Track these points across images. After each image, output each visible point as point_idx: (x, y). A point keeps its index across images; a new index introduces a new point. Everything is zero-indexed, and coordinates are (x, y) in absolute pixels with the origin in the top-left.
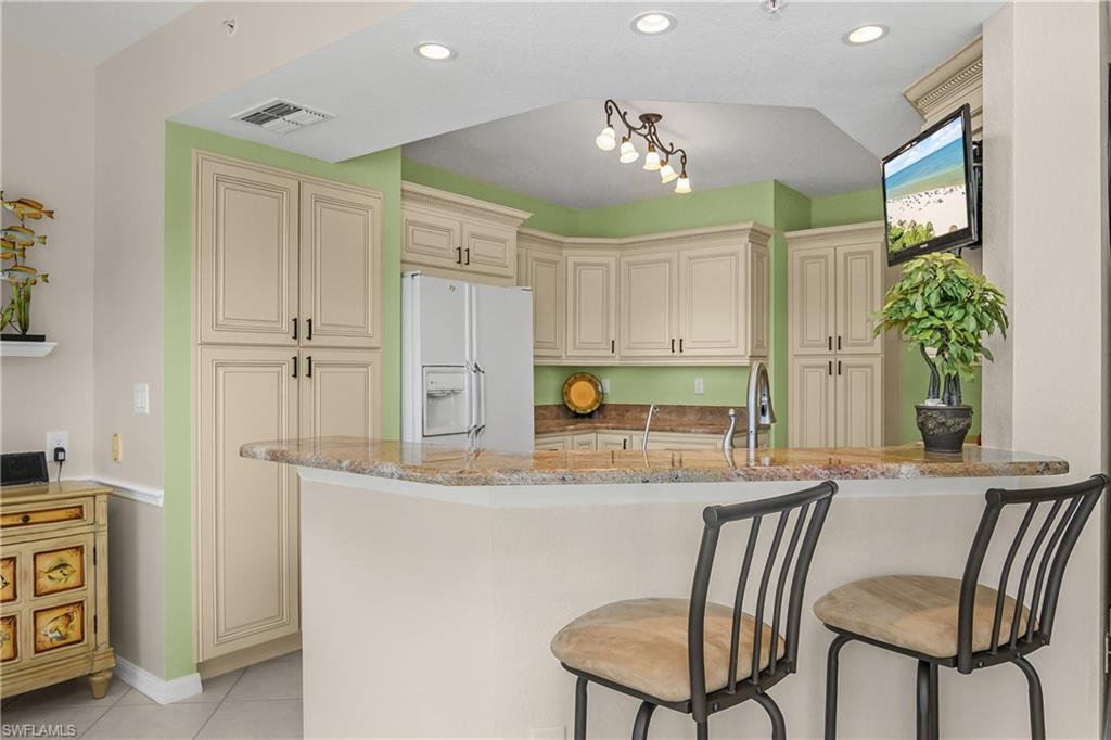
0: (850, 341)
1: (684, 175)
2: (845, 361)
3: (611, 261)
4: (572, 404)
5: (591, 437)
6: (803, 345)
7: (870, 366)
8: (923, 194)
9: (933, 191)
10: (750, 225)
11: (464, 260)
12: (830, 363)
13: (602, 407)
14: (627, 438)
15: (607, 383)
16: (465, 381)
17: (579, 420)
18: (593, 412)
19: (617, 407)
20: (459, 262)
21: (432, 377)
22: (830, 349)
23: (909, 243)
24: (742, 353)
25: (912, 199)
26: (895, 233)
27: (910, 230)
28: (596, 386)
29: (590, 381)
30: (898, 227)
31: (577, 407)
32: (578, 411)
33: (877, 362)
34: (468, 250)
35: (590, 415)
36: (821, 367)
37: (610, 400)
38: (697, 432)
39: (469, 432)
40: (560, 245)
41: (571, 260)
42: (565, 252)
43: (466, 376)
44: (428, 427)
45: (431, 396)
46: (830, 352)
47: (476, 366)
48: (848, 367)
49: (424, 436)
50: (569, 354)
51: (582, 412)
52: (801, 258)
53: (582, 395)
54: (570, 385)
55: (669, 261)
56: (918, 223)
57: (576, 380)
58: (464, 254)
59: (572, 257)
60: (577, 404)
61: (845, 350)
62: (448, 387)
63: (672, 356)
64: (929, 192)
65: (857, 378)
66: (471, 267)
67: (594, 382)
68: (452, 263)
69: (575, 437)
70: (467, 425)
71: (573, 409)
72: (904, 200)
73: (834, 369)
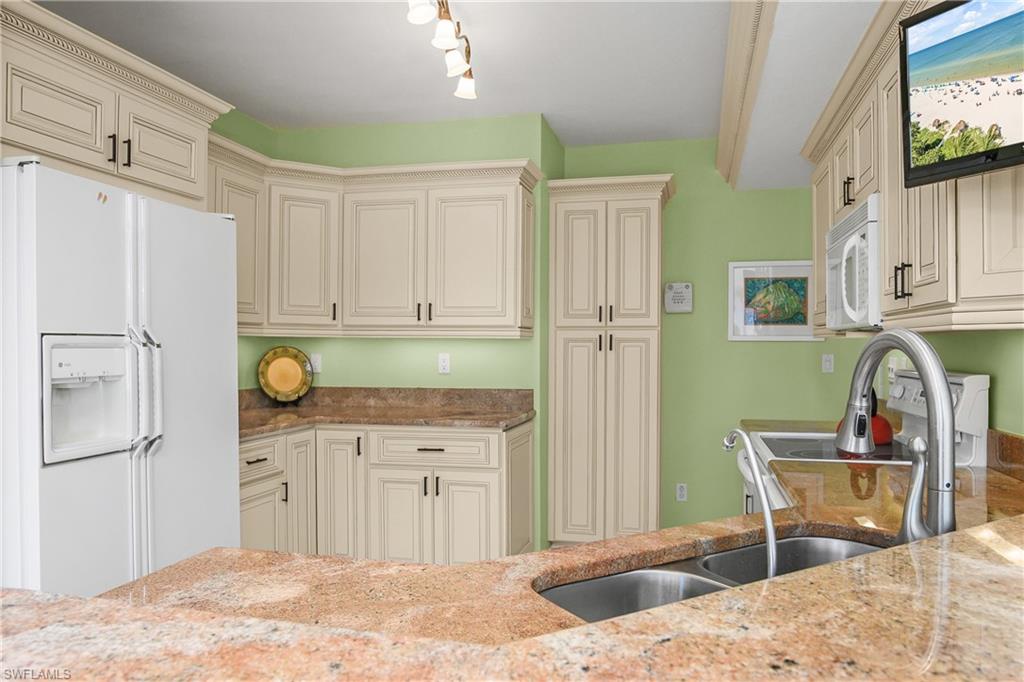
0: (622, 311)
1: (469, 74)
2: (617, 335)
3: (333, 198)
4: (272, 389)
5: (308, 435)
6: (567, 315)
7: (646, 341)
8: (987, 80)
9: (1007, 77)
10: (523, 163)
11: (122, 157)
12: (600, 336)
13: (312, 390)
14: (361, 435)
15: (319, 359)
16: (124, 361)
17: (280, 409)
18: (300, 398)
19: (332, 391)
20: (114, 160)
21: (60, 355)
22: (600, 320)
23: (950, 153)
24: (512, 323)
25: (965, 88)
26: (924, 139)
27: (956, 135)
28: (303, 364)
29: (295, 357)
30: (934, 129)
31: (277, 392)
32: (279, 398)
33: (654, 337)
34: (129, 142)
35: (296, 403)
36: (589, 341)
37: (322, 382)
38: (462, 426)
39: (133, 449)
40: (262, 169)
41: (277, 192)
42: (268, 180)
43: (128, 353)
44: (53, 447)
45: (59, 389)
46: (600, 324)
47: (146, 335)
48: (621, 340)
49: (45, 465)
50: (272, 321)
51: (284, 399)
52: (566, 212)
53: (283, 377)
54: (268, 363)
55: (414, 203)
56: (971, 126)
57: (276, 356)
58: (122, 150)
59: (280, 188)
60: (278, 389)
61: (617, 321)
62: (93, 372)
63: (417, 326)
64: (999, 78)
65: (631, 355)
66: (134, 171)
67: (301, 359)
68: (100, 160)
69: (289, 437)
70: (129, 437)
71: (272, 395)
72: (948, 88)
73: (605, 343)
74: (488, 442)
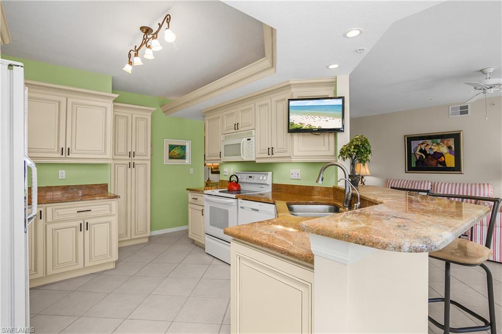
0: (138, 154)
7: (146, 164)
12: (130, 163)
14: (42, 209)
36: (125, 164)
48: (137, 164)
55: (59, 102)
61: (136, 157)
65: (140, 170)
72: (304, 116)
73: (132, 165)
74: (110, 205)
